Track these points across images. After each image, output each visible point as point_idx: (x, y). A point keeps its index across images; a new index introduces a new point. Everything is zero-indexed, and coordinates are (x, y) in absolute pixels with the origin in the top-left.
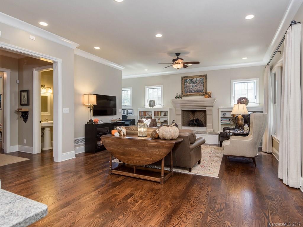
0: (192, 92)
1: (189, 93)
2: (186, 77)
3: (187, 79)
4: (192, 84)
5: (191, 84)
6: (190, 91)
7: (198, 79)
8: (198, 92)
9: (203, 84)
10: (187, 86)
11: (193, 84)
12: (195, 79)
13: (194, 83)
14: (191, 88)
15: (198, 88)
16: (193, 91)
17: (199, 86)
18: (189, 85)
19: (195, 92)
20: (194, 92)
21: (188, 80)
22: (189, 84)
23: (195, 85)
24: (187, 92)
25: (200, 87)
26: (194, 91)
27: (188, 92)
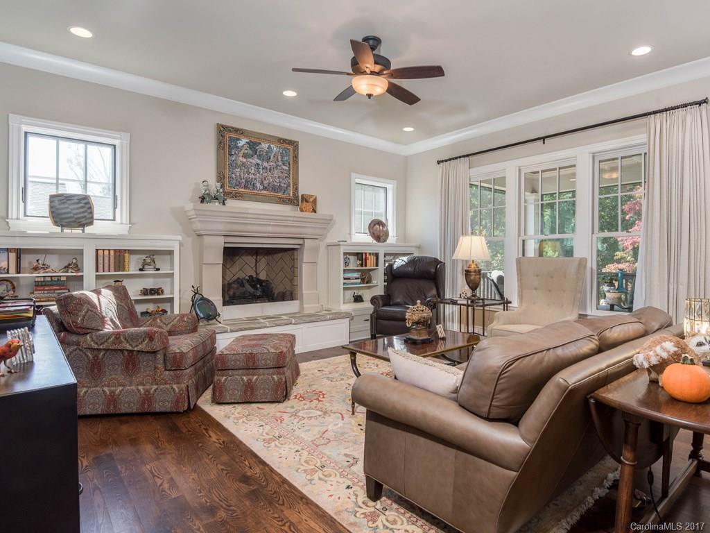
0: (254, 187)
1: (245, 187)
2: (236, 130)
3: (238, 139)
4: (255, 160)
5: (251, 160)
6: (248, 184)
7: (274, 148)
8: (274, 189)
9: (289, 168)
10: (239, 163)
11: (259, 162)
12: (265, 146)
13: (260, 157)
14: (253, 171)
15: (274, 177)
16: (258, 185)
17: (276, 171)
18: (244, 160)
19: (265, 188)
20: (261, 188)
21: (243, 142)
22: (245, 156)
23: (265, 164)
24: (239, 185)
25: (280, 174)
26: (262, 183)
27: (243, 185)
